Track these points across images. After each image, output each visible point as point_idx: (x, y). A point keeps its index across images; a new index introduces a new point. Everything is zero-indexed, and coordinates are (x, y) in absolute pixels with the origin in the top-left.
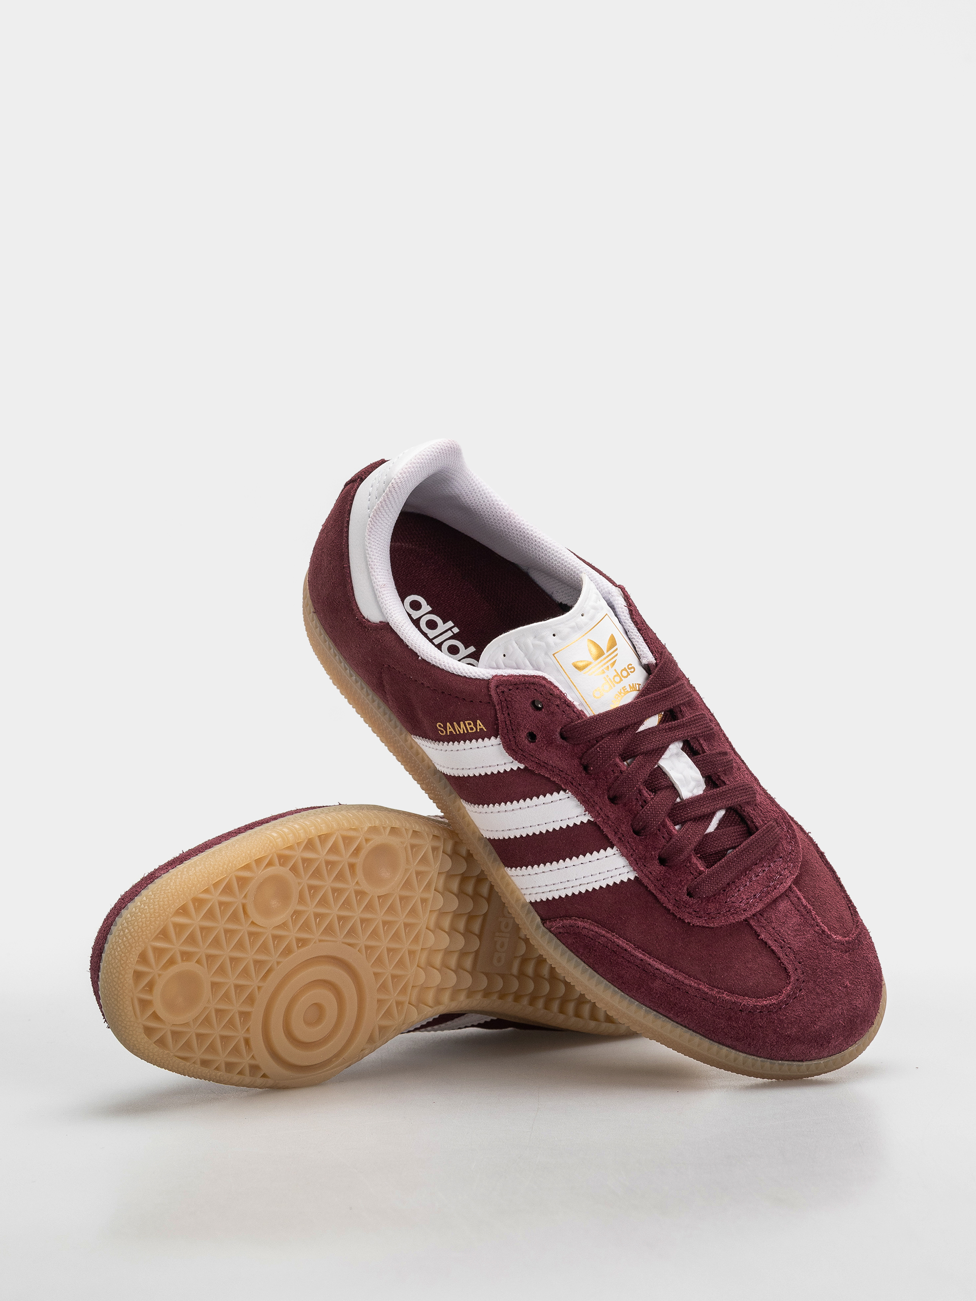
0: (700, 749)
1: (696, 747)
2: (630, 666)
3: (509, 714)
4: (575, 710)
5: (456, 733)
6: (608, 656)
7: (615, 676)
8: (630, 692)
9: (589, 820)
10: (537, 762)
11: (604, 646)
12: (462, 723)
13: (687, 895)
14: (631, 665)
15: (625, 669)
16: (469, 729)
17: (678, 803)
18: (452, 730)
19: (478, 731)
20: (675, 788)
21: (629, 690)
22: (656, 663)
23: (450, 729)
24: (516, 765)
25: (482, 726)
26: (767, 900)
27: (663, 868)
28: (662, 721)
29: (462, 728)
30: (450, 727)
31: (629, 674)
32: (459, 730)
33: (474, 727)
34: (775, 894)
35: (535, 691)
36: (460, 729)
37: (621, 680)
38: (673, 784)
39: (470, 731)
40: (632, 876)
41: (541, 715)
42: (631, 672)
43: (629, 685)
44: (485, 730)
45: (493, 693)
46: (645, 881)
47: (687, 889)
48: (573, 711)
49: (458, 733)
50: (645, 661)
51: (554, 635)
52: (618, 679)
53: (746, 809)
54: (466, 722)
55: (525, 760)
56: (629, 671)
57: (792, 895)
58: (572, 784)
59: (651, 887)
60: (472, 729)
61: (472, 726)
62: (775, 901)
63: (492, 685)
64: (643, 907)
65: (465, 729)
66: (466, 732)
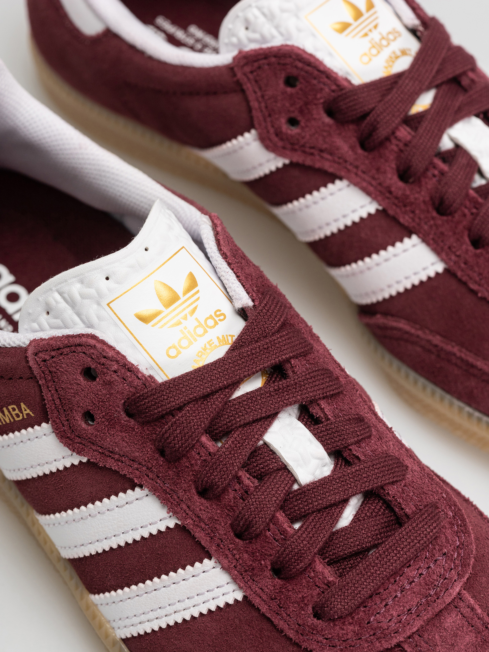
0: (322, 415)
1: (317, 414)
2: (218, 313)
3: (56, 390)
4: (140, 375)
5: (2, 423)
6: (186, 301)
7: (196, 328)
8: (219, 346)
9: (176, 524)
10: (100, 451)
11: (180, 288)
13: (315, 616)
14: (220, 311)
15: (211, 317)
16: (14, 416)
17: (296, 491)
19: (25, 417)
20: (289, 471)
21: (218, 344)
22: (254, 306)
24: (76, 460)
25: (28, 411)
26: (426, 616)
27: (278, 581)
28: (267, 383)
29: (6, 416)
31: (216, 323)
33: (19, 413)
34: (439, 606)
35: (83, 355)
36: (4, 418)
37: (206, 332)
38: (286, 466)
39: (16, 419)
40: (239, 596)
41: (96, 385)
42: (220, 320)
44: (33, 415)
45: (31, 363)
46: (257, 601)
47: (313, 608)
48: (137, 377)
49: (4, 423)
50: (239, 305)
51: (107, 279)
52: (200, 331)
53: (390, 492)
54: (10, 407)
55: (84, 450)
56: (217, 319)
57: (461, 604)
58: (148, 476)
59: (264, 609)
60: (18, 416)
61: (17, 411)
62: (439, 614)
63: (30, 353)
64: (257, 637)
65: (10, 416)
66: (12, 420)
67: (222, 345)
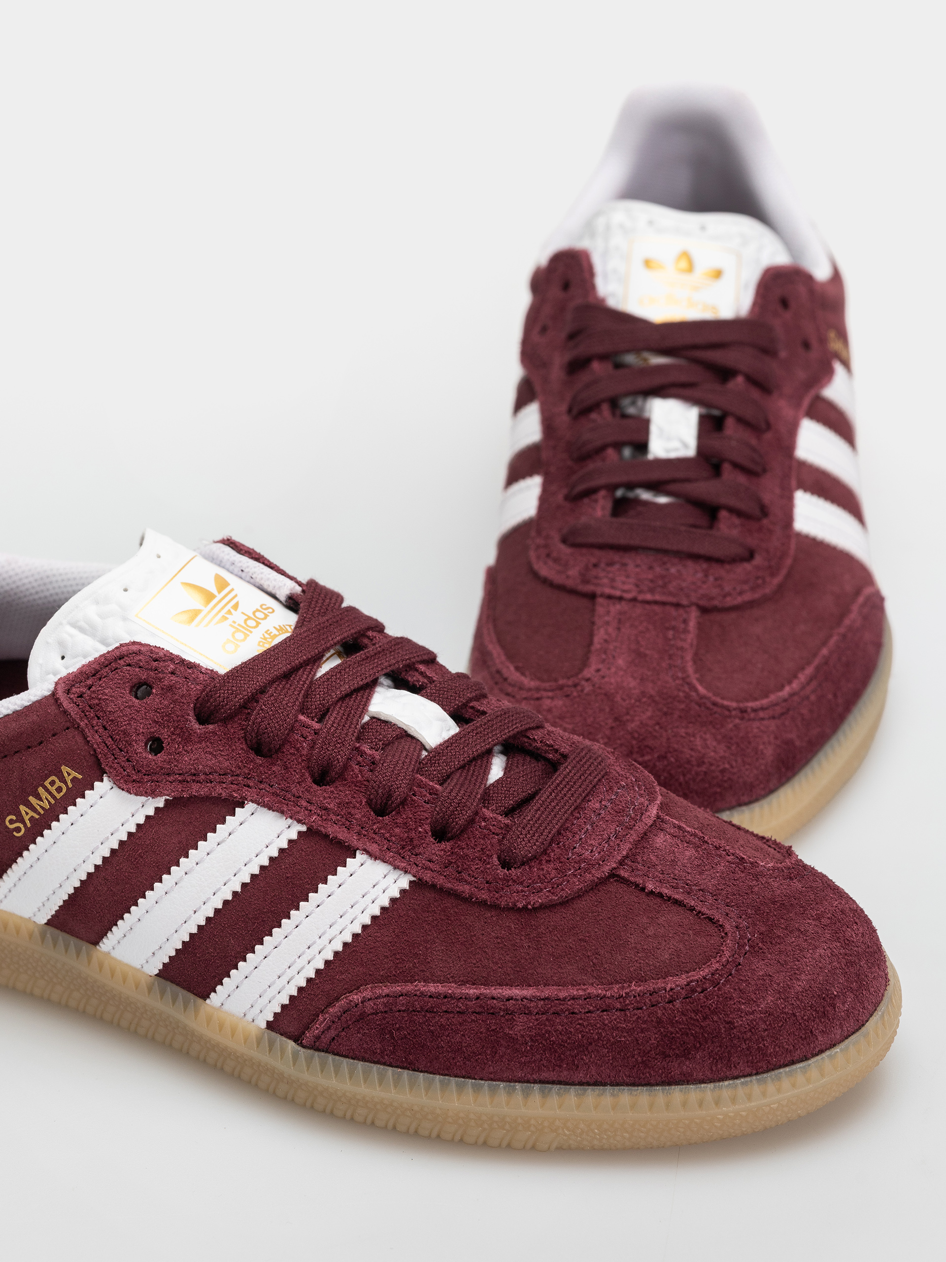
0: (426, 681)
1: (418, 681)
2: (263, 608)
3: (105, 728)
4: (203, 670)
5: (39, 814)
6: (223, 598)
7: (245, 621)
8: (279, 635)
9: (300, 831)
10: (180, 778)
12: (41, 790)
13: (503, 867)
14: (264, 605)
15: (258, 610)
16: (55, 793)
17: (426, 756)
18: (31, 814)
19: (70, 786)
20: (413, 738)
21: (277, 633)
22: (303, 591)
23: (27, 814)
24: (148, 806)
25: (75, 774)
26: (633, 836)
27: (446, 845)
28: (343, 660)
29: (42, 802)
30: (27, 810)
31: (266, 615)
32: (41, 807)
33: (61, 785)
34: (640, 827)
35: (128, 668)
36: (41, 804)
37: (258, 624)
38: (406, 732)
39: (58, 796)
40: (404, 882)
41: (155, 700)
42: (269, 614)
43: (275, 628)
44: (80, 777)
45: (66, 704)
46: (427, 876)
47: (499, 858)
48: (201, 672)
49: (42, 812)
50: (283, 595)
51: (126, 590)
52: (252, 623)
53: (536, 737)
54: (47, 783)
55: (159, 786)
56: (265, 612)
57: (665, 825)
58: (248, 786)
59: (440, 881)
60: (59, 789)
61: (58, 783)
62: (644, 836)
63: (60, 694)
64: (442, 920)
65: (49, 797)
66: (53, 802)
67: (282, 634)
